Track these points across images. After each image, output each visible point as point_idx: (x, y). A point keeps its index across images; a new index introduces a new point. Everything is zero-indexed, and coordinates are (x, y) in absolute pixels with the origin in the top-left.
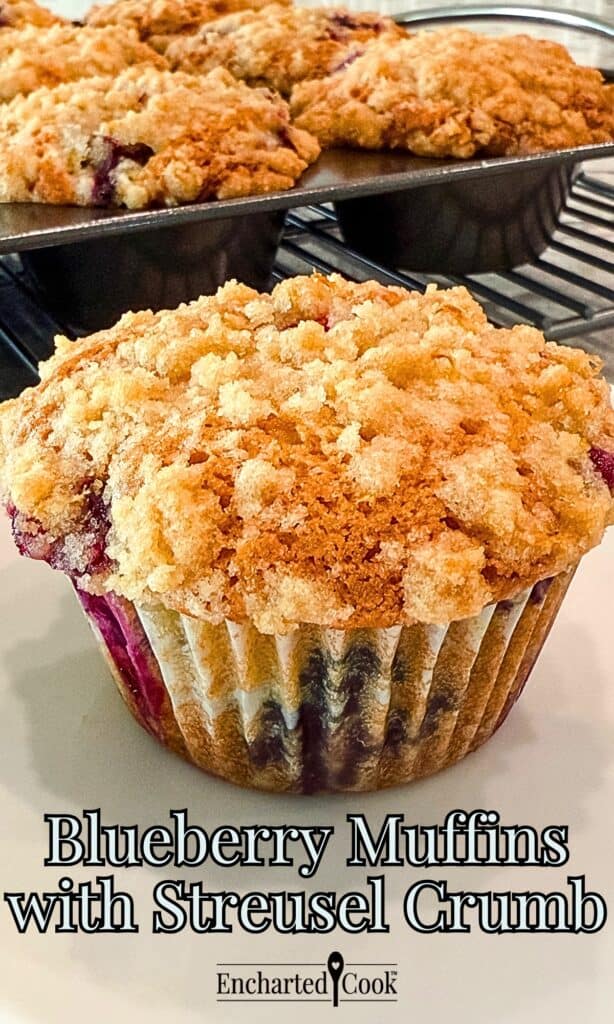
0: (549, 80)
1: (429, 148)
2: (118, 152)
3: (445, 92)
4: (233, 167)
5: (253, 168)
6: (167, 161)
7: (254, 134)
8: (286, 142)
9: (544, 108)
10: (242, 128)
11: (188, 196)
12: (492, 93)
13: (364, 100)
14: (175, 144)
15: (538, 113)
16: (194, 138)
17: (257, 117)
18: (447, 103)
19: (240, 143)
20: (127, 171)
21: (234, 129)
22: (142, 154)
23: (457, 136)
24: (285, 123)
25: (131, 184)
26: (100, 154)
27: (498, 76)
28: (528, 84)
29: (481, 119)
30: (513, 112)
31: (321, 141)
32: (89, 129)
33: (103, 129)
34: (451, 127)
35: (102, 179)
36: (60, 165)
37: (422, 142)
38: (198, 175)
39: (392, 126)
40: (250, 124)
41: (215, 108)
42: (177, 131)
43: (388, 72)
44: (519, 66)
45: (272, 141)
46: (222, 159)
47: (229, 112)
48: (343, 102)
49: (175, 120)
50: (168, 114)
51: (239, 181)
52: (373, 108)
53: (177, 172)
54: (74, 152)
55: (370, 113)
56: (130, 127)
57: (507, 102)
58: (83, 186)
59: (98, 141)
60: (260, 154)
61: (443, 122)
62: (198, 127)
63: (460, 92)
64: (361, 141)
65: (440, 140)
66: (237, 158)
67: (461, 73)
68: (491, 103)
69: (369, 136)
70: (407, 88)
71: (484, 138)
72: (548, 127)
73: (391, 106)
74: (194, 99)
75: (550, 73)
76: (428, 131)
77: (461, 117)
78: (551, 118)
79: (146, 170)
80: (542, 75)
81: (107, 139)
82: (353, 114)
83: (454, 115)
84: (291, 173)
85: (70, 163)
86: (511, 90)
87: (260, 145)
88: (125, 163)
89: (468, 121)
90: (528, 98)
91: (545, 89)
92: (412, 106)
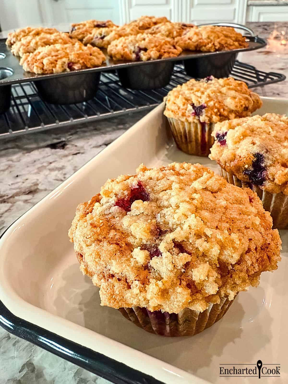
0: (231, 35)
1: (205, 50)
2: (140, 49)
3: (208, 38)
4: (165, 52)
5: (169, 53)
6: (151, 51)
7: (168, 46)
8: (175, 48)
9: (230, 41)
10: (166, 44)
11: (155, 58)
12: (219, 38)
13: (191, 40)
14: (153, 48)
15: (228, 42)
16: (156, 46)
17: (169, 42)
18: (209, 40)
19: (166, 47)
20: (143, 53)
21: (165, 45)
22: (145, 50)
23: (211, 47)
24: (175, 44)
25: (144, 56)
26: (137, 50)
27: (220, 34)
28: (226, 36)
29: (216, 44)
30: (223, 42)
31: (182, 49)
32: (134, 45)
33: (137, 45)
34: (210, 45)
35: (137, 55)
36: (128, 52)
37: (204, 48)
38: (158, 54)
39: (197, 45)
40: (168, 44)
41: (160, 41)
42: (153, 45)
43: (196, 34)
44: (224, 32)
45: (172, 48)
46: (163, 51)
47: (163, 41)
48: (186, 41)
49: (152, 43)
50: (150, 42)
51: (166, 55)
52: (193, 42)
53: (153, 53)
54: (131, 50)
55: (192, 43)
56: (143, 44)
57: (222, 40)
58: (134, 56)
59: (136, 47)
60: (170, 50)
61: (208, 44)
62: (157, 44)
63: (212, 38)
64: (191, 49)
65: (208, 48)
66: (166, 51)
67: (212, 34)
68: (218, 40)
69: (192, 48)
70: (200, 37)
71: (217, 48)
72: (231, 45)
73: (197, 41)
74: (156, 39)
75: (231, 34)
76: (205, 46)
77: (212, 43)
78: (231, 44)
79: (147, 53)
80: (229, 34)
81: (138, 47)
82: (189, 43)
83: (211, 43)
84: (176, 54)
85: (130, 52)
86: (222, 37)
87: (170, 48)
88: (142, 52)
89: (214, 44)
90: (226, 39)
91: (230, 37)
92: (201, 41)
